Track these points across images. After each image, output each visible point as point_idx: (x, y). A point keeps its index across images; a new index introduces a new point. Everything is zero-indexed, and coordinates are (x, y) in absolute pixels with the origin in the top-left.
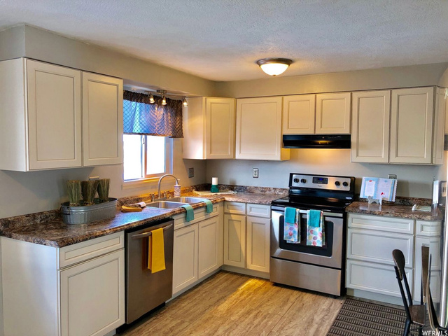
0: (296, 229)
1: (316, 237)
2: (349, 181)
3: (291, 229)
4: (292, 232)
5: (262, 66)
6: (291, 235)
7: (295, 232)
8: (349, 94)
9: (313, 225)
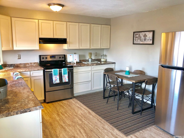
0: (58, 77)
1: (66, 79)
3: (56, 78)
4: (56, 79)
5: (50, 6)
6: (56, 80)
7: (57, 79)
8: (66, 22)
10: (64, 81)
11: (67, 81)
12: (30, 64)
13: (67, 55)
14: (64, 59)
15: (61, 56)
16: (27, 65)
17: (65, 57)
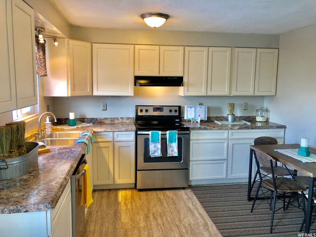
0: (159, 146)
1: (173, 150)
2: (177, 108)
3: (155, 147)
4: (156, 149)
5: (145, 19)
6: (155, 151)
7: (158, 148)
8: (183, 48)
9: (171, 141)
10: (170, 154)
11: (176, 154)
12: (121, 120)
13: (184, 107)
14: (177, 114)
15: (173, 109)
16: (116, 121)
17: (180, 109)
